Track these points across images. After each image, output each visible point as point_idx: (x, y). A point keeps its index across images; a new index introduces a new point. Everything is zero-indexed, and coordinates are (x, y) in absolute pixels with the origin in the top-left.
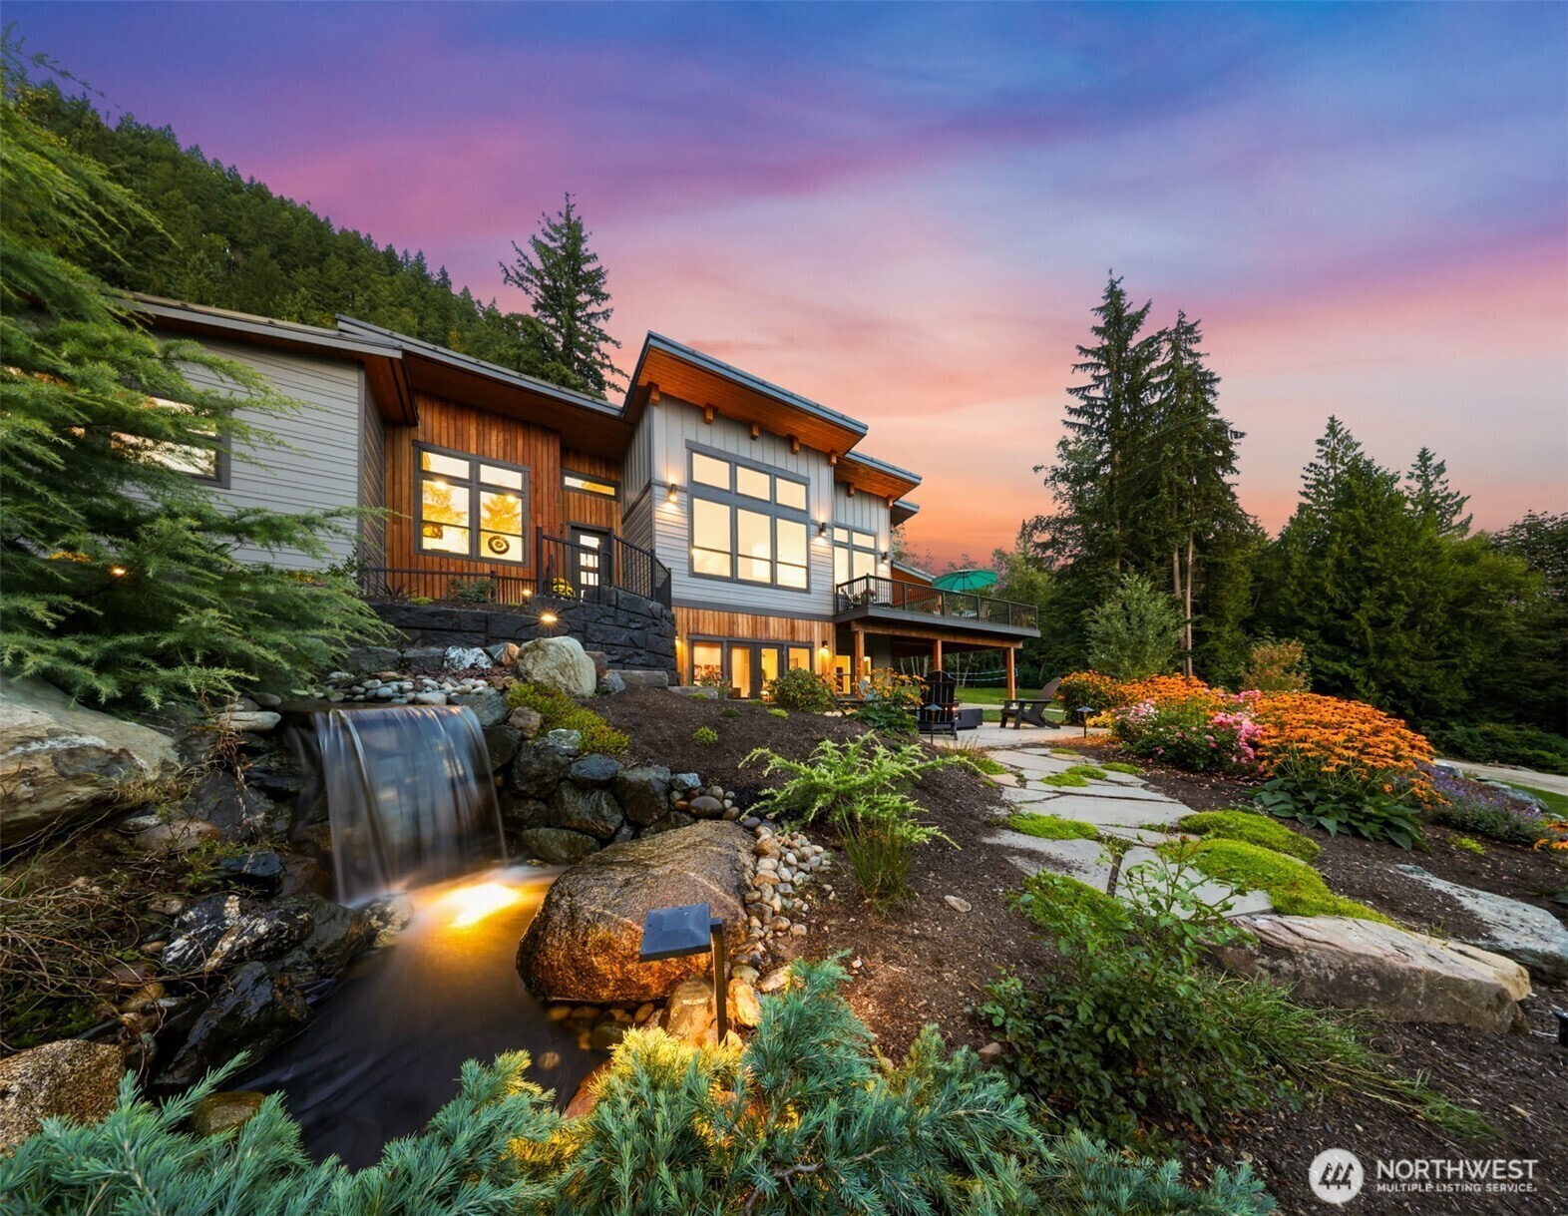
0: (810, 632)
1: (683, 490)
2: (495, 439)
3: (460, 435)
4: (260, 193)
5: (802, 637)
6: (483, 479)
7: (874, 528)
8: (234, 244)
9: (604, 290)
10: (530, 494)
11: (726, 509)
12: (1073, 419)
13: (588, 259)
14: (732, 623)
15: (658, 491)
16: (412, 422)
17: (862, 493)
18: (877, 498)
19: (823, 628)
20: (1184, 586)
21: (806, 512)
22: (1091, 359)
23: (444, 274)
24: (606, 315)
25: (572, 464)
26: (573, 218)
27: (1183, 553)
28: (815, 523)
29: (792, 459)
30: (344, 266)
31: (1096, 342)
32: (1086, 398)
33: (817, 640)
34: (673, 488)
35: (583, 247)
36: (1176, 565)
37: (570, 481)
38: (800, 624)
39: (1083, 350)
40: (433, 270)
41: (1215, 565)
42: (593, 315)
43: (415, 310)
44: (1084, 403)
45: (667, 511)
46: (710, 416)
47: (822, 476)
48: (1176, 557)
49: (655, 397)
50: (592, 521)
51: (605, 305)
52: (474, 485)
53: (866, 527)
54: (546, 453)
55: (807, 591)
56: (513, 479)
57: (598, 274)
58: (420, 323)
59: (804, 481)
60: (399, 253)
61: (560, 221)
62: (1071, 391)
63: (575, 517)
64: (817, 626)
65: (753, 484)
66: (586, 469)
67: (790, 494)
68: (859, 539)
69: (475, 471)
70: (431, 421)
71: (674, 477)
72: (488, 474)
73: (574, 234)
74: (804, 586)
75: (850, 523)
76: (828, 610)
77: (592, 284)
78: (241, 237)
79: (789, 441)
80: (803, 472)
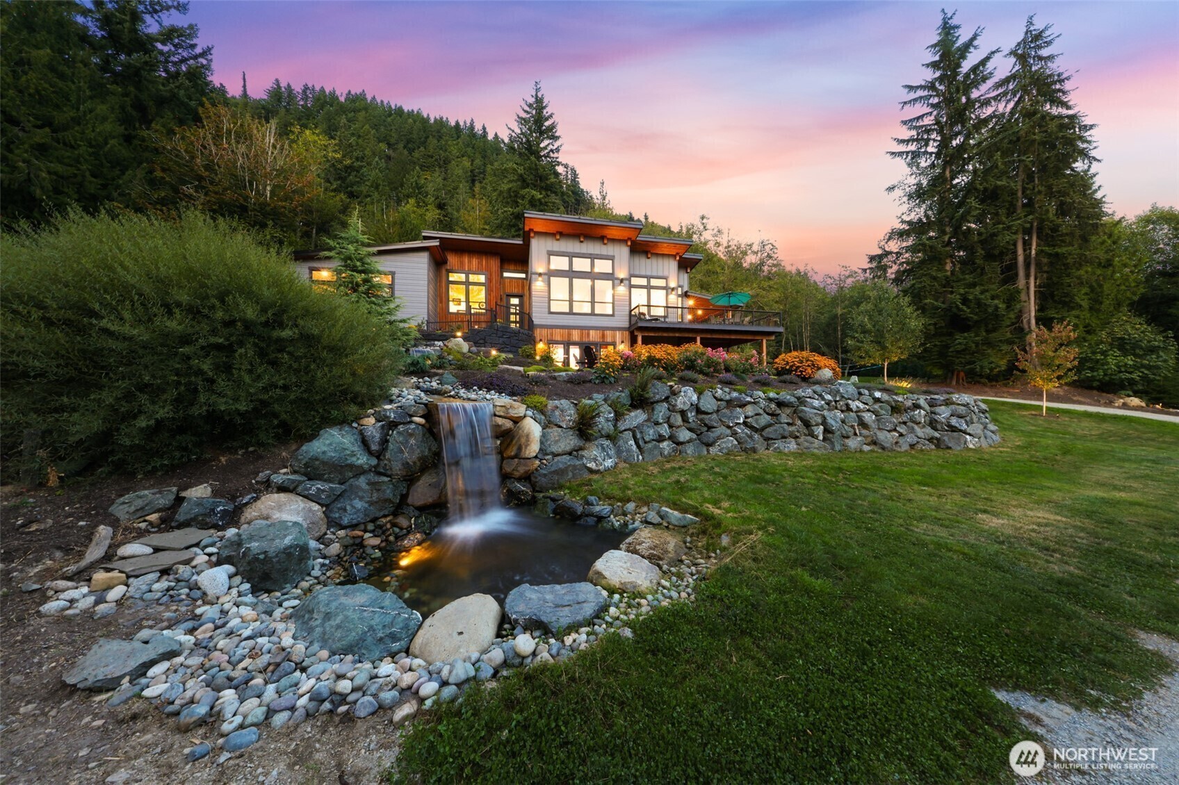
0: (614, 337)
1: (545, 274)
2: (475, 261)
3: (462, 264)
4: (400, 111)
5: (609, 340)
6: (471, 280)
7: (666, 274)
8: (390, 145)
9: (557, 134)
10: (488, 285)
11: (567, 280)
12: (902, 148)
13: (547, 119)
14: (569, 335)
15: (534, 276)
16: (445, 262)
17: (657, 255)
18: (668, 256)
19: (623, 334)
20: (1027, 276)
21: (613, 274)
22: (920, 93)
23: (484, 128)
24: (558, 150)
25: (506, 266)
26: (540, 95)
27: (1027, 245)
28: (617, 279)
29: (604, 247)
30: (436, 141)
31: (930, 75)
32: (915, 128)
33: (618, 340)
34: (540, 275)
35: (545, 111)
36: (1021, 259)
37: (506, 274)
38: (608, 333)
39: (911, 88)
40: (478, 128)
41: (1057, 255)
42: (552, 151)
43: (469, 157)
44: (914, 133)
45: (538, 285)
46: (558, 237)
47: (623, 252)
48: (1020, 251)
49: (532, 235)
50: (515, 291)
51: (556, 144)
52: (467, 283)
53: (660, 274)
54: (494, 263)
55: (613, 315)
56: (482, 278)
57: (552, 127)
58: (472, 164)
59: (612, 258)
60: (462, 124)
61: (532, 100)
62: (904, 123)
63: (508, 291)
64: (618, 334)
65: (581, 265)
66: (512, 267)
67: (603, 266)
68: (654, 282)
69: (467, 277)
70: (452, 260)
71: (541, 270)
72: (473, 278)
73: (539, 104)
74: (611, 313)
75: (649, 273)
76: (626, 324)
77: (550, 133)
78: (393, 141)
79: (602, 239)
80: (610, 253)
